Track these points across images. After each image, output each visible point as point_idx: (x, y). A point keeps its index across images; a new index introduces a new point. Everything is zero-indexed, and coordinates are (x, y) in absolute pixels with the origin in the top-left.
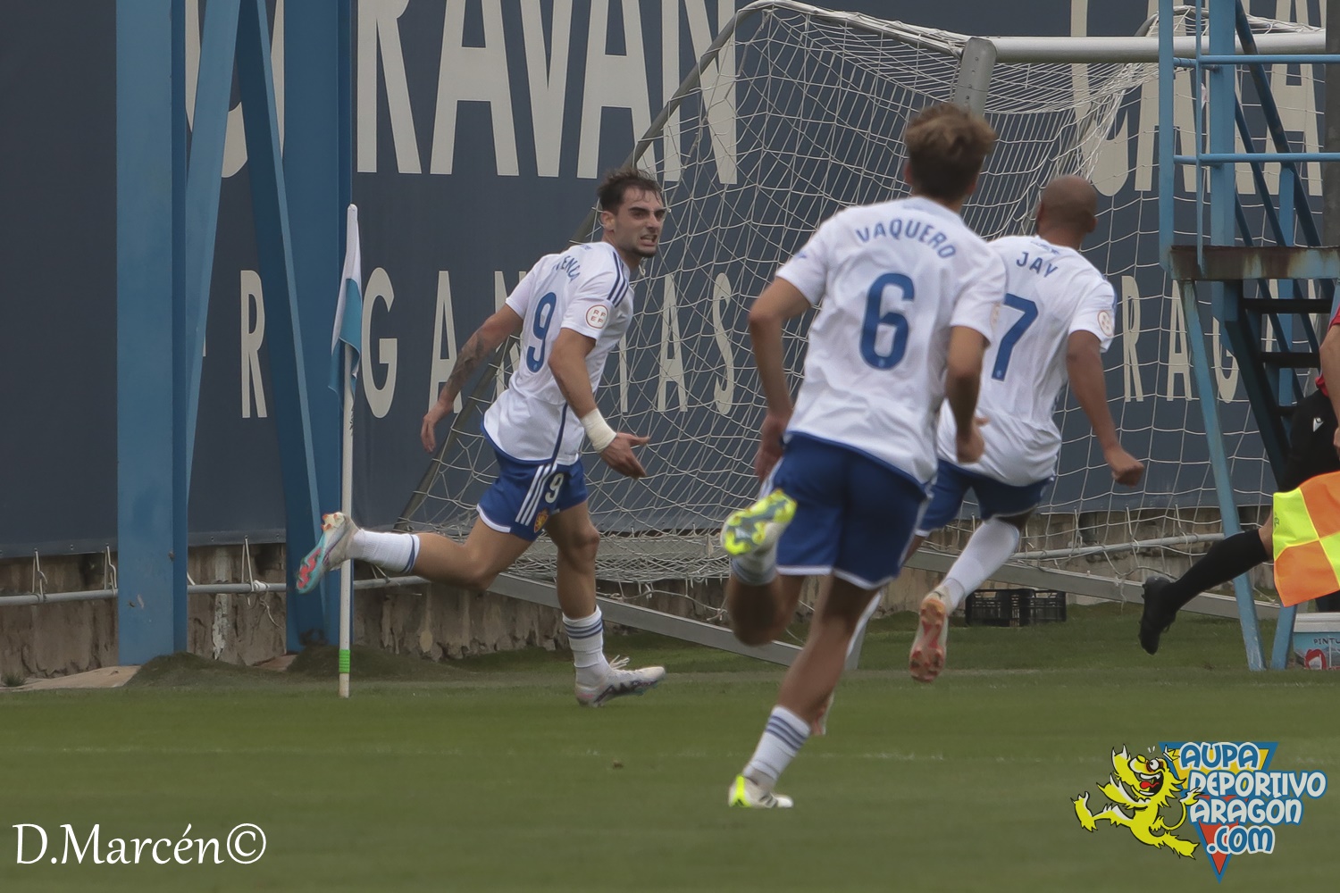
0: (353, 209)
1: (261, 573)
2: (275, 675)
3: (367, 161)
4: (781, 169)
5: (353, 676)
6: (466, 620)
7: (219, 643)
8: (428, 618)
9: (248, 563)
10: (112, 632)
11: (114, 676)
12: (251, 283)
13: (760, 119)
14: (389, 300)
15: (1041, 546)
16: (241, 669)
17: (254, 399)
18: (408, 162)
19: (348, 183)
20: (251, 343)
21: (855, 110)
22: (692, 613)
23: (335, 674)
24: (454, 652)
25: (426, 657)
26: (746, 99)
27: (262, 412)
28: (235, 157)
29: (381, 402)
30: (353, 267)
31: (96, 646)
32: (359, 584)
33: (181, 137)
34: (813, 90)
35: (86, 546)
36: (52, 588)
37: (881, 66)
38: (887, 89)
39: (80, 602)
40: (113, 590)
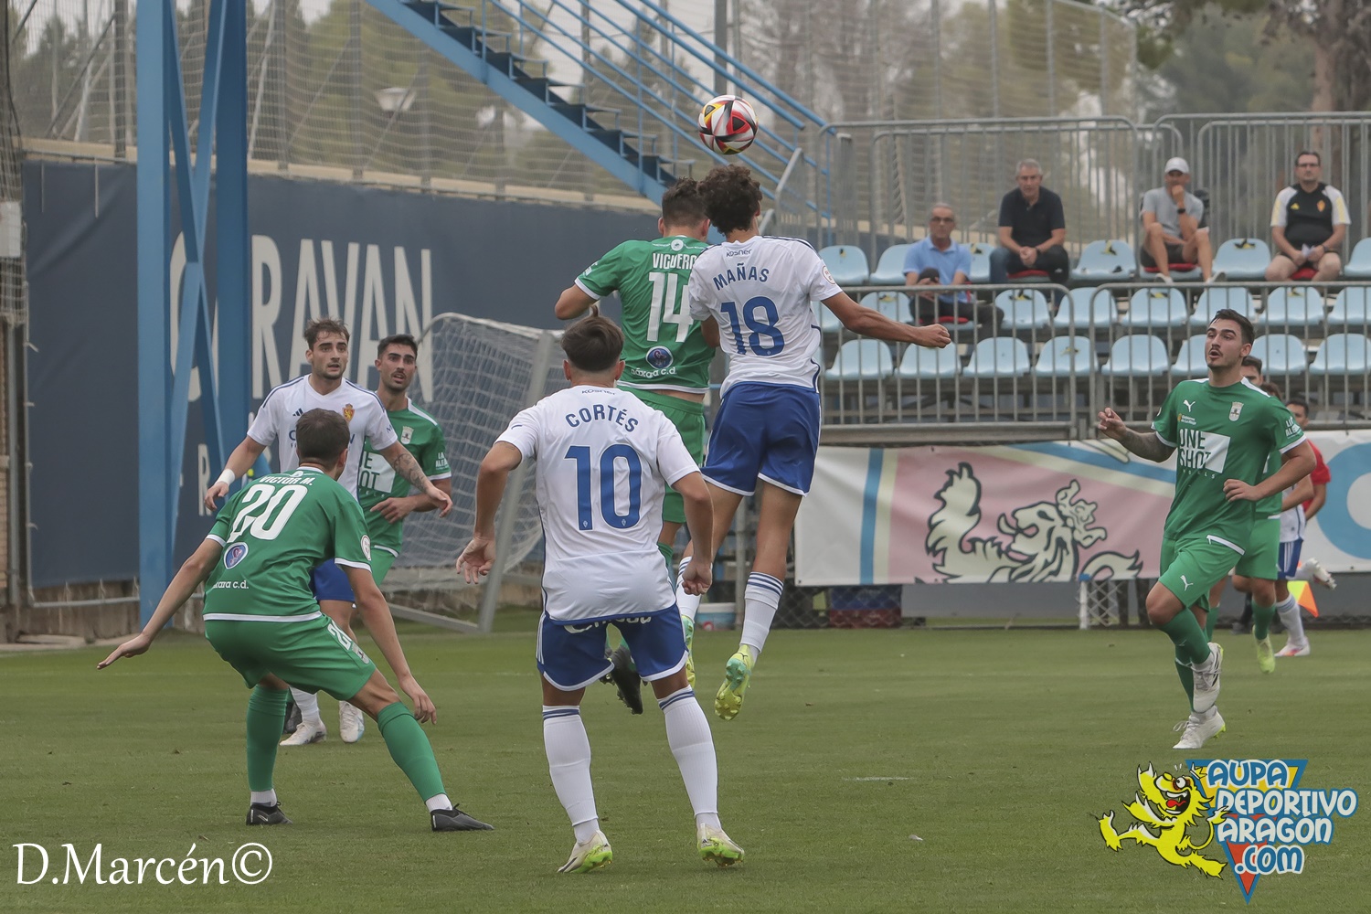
3: (258, 392)
4: (453, 395)
7: (187, 622)
10: (137, 618)
12: (203, 451)
13: (442, 373)
19: (249, 403)
20: (203, 479)
21: (488, 366)
22: (412, 606)
26: (437, 362)
28: (194, 392)
31: (129, 624)
33: (169, 380)
34: (468, 357)
35: (124, 577)
36: (108, 597)
37: (500, 346)
38: (503, 356)
39: (121, 604)
40: (137, 598)
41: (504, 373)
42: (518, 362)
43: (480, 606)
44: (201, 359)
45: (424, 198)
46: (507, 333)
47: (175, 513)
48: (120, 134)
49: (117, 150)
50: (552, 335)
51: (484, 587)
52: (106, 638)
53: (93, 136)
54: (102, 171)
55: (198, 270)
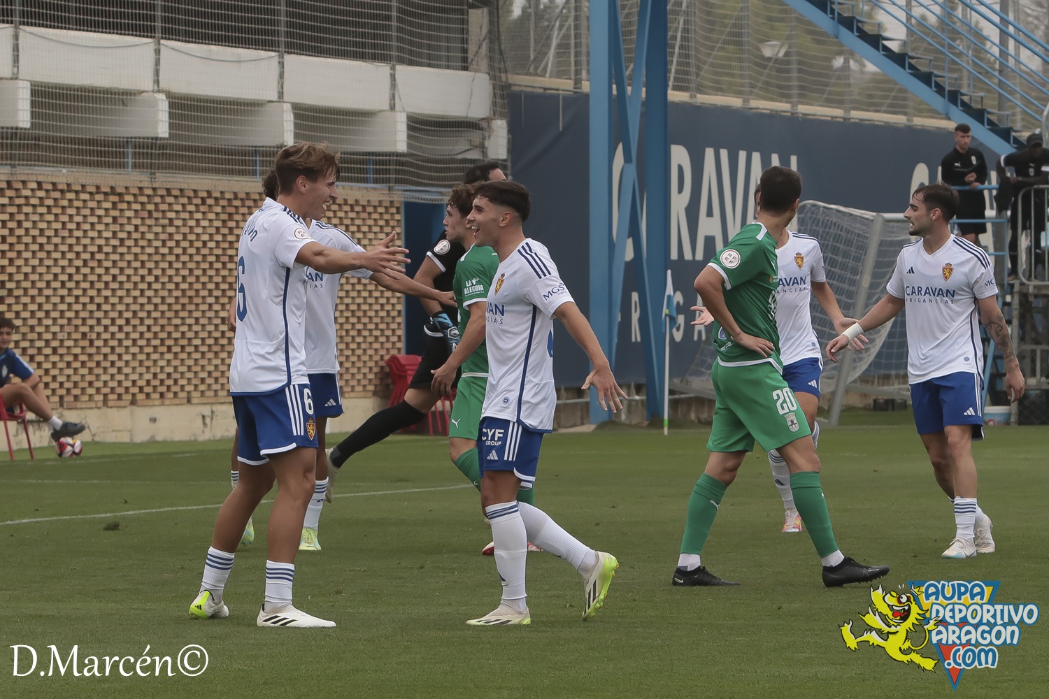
0: (669, 272)
1: (638, 393)
2: (643, 428)
3: (674, 255)
5: (669, 428)
6: (706, 410)
7: (623, 417)
8: (693, 408)
9: (633, 390)
10: (588, 413)
11: (588, 428)
12: (635, 296)
14: (681, 302)
15: (899, 384)
16: (630, 426)
17: (636, 335)
18: (688, 256)
19: (668, 263)
20: (635, 316)
23: (662, 427)
24: (702, 420)
25: (693, 421)
27: (639, 340)
28: (629, 255)
29: (678, 336)
30: (669, 289)
31: (582, 418)
32: (672, 397)
33: (612, 246)
34: (823, 232)
36: (567, 399)
37: (846, 223)
38: (848, 231)
39: (576, 403)
40: (588, 400)
41: (848, 243)
42: (859, 235)
43: (830, 407)
44: (634, 232)
45: (793, 121)
46: (851, 215)
47: (615, 340)
48: (578, 72)
49: (576, 84)
50: (883, 217)
51: (833, 393)
52: (565, 427)
53: (560, 74)
54: (565, 98)
55: (632, 168)
